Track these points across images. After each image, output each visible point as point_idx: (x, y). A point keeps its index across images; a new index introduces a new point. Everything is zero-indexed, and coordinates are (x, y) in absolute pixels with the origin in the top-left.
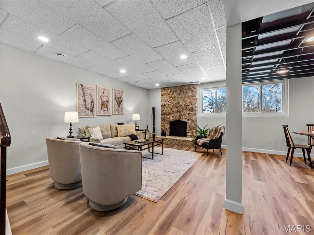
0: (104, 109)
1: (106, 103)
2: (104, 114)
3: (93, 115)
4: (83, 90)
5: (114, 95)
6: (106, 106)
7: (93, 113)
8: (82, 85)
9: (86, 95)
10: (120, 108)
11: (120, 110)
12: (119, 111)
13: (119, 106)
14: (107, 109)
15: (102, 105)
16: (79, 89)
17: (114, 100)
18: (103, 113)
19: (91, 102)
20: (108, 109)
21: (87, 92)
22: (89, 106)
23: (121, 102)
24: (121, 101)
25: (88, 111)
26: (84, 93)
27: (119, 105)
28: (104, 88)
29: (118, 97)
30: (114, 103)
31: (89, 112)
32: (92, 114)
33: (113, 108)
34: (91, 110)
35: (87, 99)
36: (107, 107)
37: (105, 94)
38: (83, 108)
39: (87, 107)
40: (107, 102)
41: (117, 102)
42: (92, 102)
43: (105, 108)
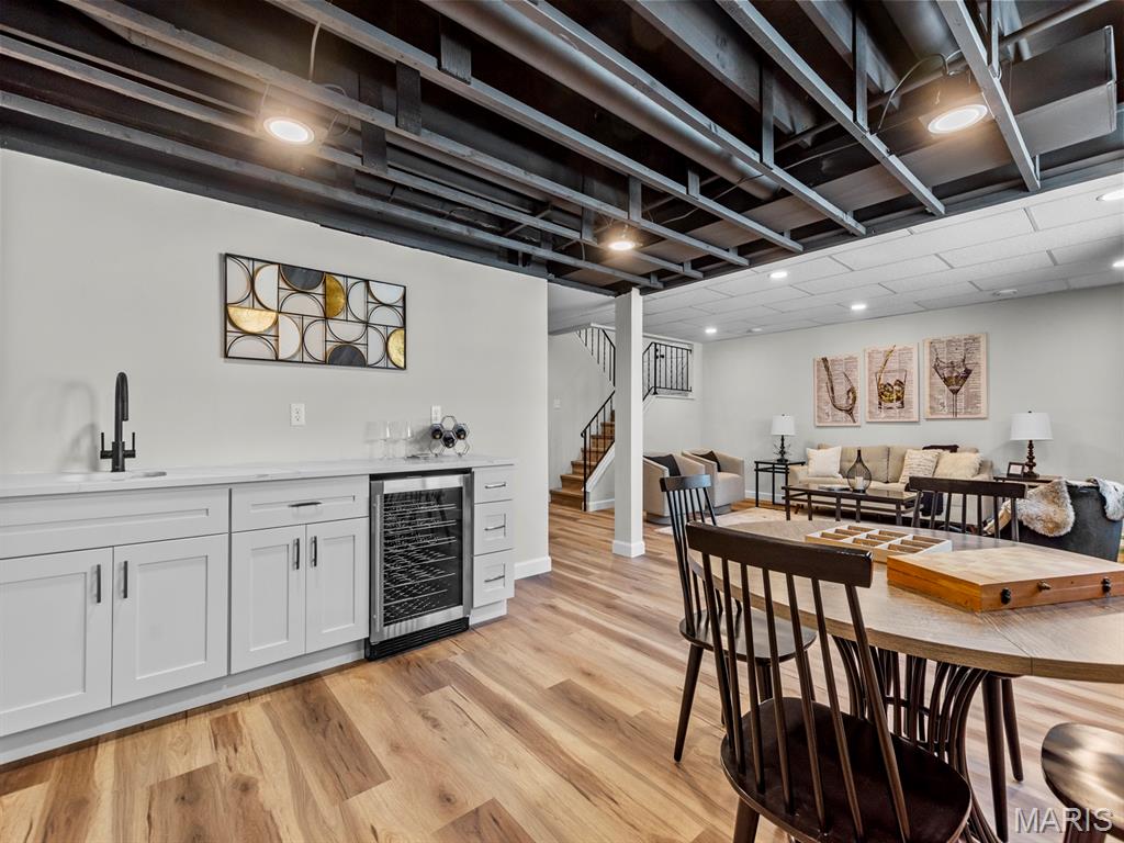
0: (890, 405)
1: (896, 388)
2: (888, 417)
3: (854, 422)
4: (827, 369)
5: (931, 360)
6: (895, 397)
7: (852, 417)
8: (825, 360)
9: (834, 378)
10: (961, 396)
11: (961, 404)
12: (955, 406)
13: (955, 392)
14: (898, 404)
15: (881, 394)
16: (818, 370)
17: (931, 376)
18: (883, 415)
19: (848, 392)
20: (902, 403)
21: (837, 371)
22: (842, 402)
23: (966, 377)
24: (968, 372)
25: (840, 413)
26: (829, 375)
27: (957, 387)
28: (890, 347)
29: (952, 363)
30: (931, 385)
31: (844, 414)
32: (850, 418)
33: (927, 398)
34: (847, 411)
35: (836, 388)
36: (898, 399)
37: (893, 364)
38: (829, 408)
39: (837, 403)
40: (900, 383)
41: (946, 380)
42: (852, 391)
43: (891, 401)
